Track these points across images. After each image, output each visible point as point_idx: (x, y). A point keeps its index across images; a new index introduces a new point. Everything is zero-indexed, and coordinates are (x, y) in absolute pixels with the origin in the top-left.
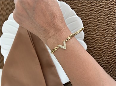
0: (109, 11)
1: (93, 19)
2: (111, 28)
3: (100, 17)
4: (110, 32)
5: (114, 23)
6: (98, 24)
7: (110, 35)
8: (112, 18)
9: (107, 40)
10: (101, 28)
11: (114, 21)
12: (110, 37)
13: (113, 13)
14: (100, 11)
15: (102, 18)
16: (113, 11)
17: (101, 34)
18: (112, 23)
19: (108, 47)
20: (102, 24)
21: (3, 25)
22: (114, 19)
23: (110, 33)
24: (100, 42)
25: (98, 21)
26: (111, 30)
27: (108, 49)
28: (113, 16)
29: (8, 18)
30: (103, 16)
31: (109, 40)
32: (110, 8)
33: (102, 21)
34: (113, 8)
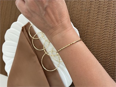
0: (105, 23)
1: (90, 30)
2: (107, 40)
3: (96, 28)
4: (107, 43)
5: (110, 34)
6: (94, 35)
7: (106, 46)
8: (108, 30)
9: (103, 51)
10: (97, 39)
11: (110, 33)
12: (106, 48)
13: (109, 25)
14: (96, 22)
15: (99, 29)
16: (110, 23)
17: (97, 45)
18: (108, 35)
19: (104, 58)
20: (98, 35)
21: (5, 33)
22: (110, 31)
23: (106, 45)
24: (96, 53)
25: (95, 32)
26: (107, 41)
27: (104, 60)
28: (109, 28)
29: (10, 27)
30: (99, 27)
31: (105, 51)
32: (106, 20)
33: (98, 32)
34: (110, 20)
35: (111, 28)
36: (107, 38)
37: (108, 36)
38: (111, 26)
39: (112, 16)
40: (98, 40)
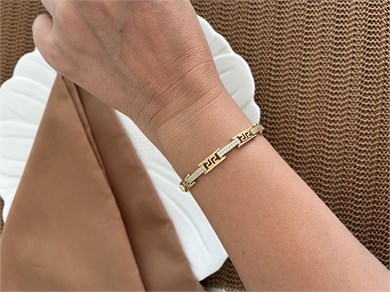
0: (336, 33)
2: (345, 88)
3: (308, 52)
4: (344, 99)
5: (352, 69)
6: (303, 77)
7: (343, 110)
8: (348, 55)
9: (333, 126)
10: (313, 87)
11: (353, 64)
12: (343, 116)
13: (349, 38)
14: (306, 33)
15: (316, 55)
16: (350, 32)
17: (314, 108)
18: (347, 71)
19: (340, 149)
20: (316, 75)
22: (353, 58)
23: (344, 104)
24: (312, 135)
25: (303, 66)
26: (345, 94)
27: (340, 155)
28: (348, 49)
30: (317, 49)
31: (342, 127)
32: (337, 22)
33: (315, 66)
34: (350, 22)
35: (354, 47)
36: (346, 82)
37: (346, 77)
38: (354, 41)
39: (356, 8)
40: (315, 92)
